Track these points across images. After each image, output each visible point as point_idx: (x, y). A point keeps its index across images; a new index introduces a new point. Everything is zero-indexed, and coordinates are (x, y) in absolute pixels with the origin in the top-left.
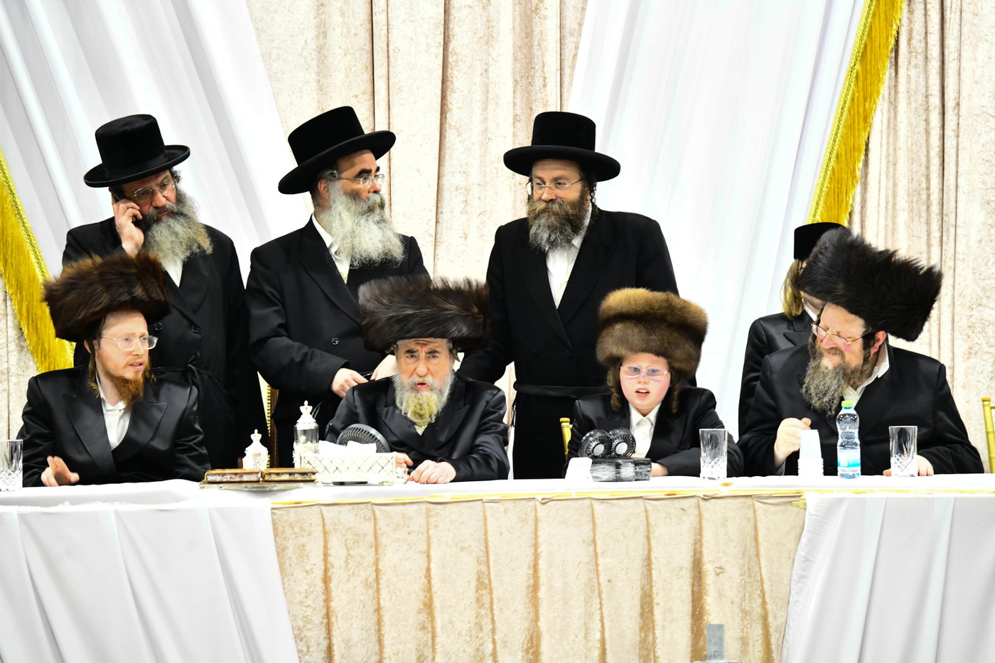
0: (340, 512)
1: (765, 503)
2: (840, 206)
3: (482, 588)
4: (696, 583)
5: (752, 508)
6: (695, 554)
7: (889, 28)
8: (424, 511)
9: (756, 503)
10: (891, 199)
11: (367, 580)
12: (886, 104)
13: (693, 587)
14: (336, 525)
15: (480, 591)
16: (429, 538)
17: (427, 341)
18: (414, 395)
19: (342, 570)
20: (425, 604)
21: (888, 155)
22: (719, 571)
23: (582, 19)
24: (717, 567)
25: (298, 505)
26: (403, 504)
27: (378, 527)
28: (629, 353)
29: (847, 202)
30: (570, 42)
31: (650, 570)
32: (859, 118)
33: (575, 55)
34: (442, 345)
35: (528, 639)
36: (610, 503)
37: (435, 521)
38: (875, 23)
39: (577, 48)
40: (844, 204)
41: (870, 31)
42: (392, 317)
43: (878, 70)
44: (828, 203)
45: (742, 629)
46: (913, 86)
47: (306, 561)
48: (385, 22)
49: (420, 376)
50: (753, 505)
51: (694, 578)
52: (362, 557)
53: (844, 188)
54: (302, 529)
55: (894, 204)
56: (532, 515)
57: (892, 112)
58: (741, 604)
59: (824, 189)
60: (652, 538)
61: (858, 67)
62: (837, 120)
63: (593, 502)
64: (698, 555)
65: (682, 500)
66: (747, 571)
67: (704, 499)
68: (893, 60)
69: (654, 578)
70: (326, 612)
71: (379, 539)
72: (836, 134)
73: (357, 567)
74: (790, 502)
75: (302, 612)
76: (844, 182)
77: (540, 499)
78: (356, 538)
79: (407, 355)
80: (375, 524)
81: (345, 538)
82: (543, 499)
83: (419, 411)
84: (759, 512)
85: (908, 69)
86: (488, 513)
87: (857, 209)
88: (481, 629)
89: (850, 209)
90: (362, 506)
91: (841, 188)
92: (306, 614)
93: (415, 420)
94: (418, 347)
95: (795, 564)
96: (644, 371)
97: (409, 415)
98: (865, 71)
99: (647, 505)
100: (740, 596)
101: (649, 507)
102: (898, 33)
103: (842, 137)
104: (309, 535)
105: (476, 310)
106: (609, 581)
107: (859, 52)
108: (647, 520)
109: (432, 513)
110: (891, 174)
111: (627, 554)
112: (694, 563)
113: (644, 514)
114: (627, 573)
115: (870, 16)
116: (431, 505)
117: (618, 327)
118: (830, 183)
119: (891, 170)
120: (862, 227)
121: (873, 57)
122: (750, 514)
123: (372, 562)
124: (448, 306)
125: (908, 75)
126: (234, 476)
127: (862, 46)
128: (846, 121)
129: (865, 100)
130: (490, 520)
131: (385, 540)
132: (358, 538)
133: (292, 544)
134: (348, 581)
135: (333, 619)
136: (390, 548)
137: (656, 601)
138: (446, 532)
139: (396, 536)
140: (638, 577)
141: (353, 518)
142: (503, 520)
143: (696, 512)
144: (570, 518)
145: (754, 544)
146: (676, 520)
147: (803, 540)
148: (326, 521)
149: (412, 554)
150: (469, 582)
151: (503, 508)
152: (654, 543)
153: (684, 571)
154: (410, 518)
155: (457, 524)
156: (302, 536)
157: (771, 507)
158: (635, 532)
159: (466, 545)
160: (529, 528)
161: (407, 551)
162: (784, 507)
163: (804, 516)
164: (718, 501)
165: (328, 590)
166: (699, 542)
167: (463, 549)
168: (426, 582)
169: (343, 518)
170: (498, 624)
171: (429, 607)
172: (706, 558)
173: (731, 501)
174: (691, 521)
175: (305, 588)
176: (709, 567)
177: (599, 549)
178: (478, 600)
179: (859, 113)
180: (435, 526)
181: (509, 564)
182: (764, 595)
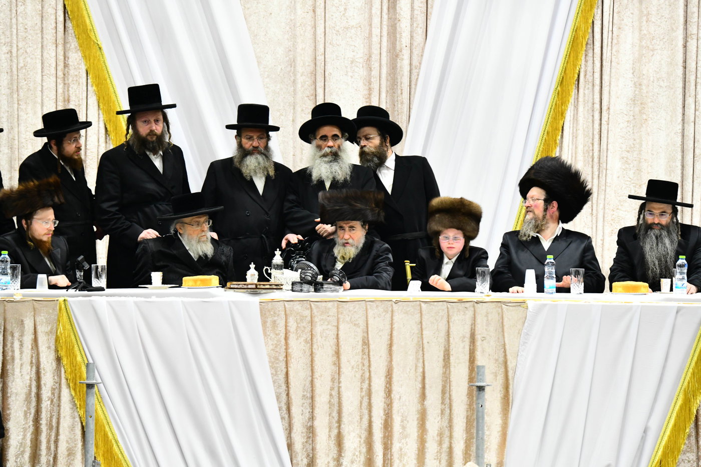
0: (294, 305)
1: (507, 305)
4: (472, 345)
5: (501, 308)
6: (471, 330)
7: (575, 69)
8: (336, 305)
9: (503, 305)
10: (574, 155)
11: (306, 339)
12: (573, 107)
13: (470, 347)
14: (292, 311)
15: (364, 346)
16: (338, 319)
17: (350, 222)
18: (343, 248)
19: (294, 334)
20: (335, 352)
21: (573, 133)
22: (483, 339)
23: (421, 60)
24: (482, 337)
25: (273, 301)
26: (326, 301)
27: (313, 313)
28: (443, 229)
30: (414, 71)
31: (449, 338)
32: (559, 114)
33: (417, 79)
35: (387, 370)
36: (429, 304)
37: (341, 310)
38: (568, 66)
39: (418, 75)
41: (565, 70)
43: (569, 89)
46: (586, 99)
47: (276, 329)
48: (323, 60)
49: (346, 239)
50: (501, 306)
51: (471, 342)
52: (304, 328)
53: (551, 149)
54: (275, 313)
55: (576, 158)
56: (390, 309)
57: (576, 111)
58: (494, 356)
60: (450, 321)
61: (559, 88)
63: (421, 303)
64: (473, 331)
65: (466, 303)
66: (498, 339)
67: (476, 303)
68: (577, 85)
69: (451, 342)
70: (286, 354)
71: (313, 319)
73: (302, 333)
74: (520, 305)
75: (274, 354)
76: (551, 146)
77: (394, 301)
79: (340, 229)
80: (311, 311)
81: (296, 318)
82: (396, 301)
83: (344, 257)
84: (504, 310)
85: (584, 90)
86: (369, 307)
88: (364, 365)
90: (305, 302)
92: (276, 355)
93: (341, 261)
94: (344, 225)
95: (521, 336)
96: (451, 238)
97: (339, 258)
98: (562, 90)
100: (494, 352)
101: (449, 306)
102: (579, 71)
103: (550, 123)
104: (278, 316)
105: (373, 206)
106: (428, 343)
107: (559, 81)
108: (448, 312)
109: (340, 306)
110: (574, 142)
111: (438, 329)
112: (471, 335)
113: (446, 309)
114: (437, 339)
116: (339, 303)
117: (437, 216)
118: (543, 146)
119: (575, 140)
121: (566, 83)
122: (501, 310)
123: (309, 330)
125: (584, 93)
126: (244, 285)
127: (561, 78)
128: (552, 115)
129: (562, 105)
130: (369, 311)
131: (316, 319)
132: (303, 318)
133: (269, 320)
134: (297, 339)
135: (289, 358)
136: (318, 323)
137: (451, 353)
138: (347, 316)
139: (322, 318)
140: (442, 340)
141: (300, 308)
142: (376, 310)
143: (473, 309)
144: (409, 311)
145: (501, 326)
146: (463, 313)
147: (526, 324)
148: (287, 309)
149: (329, 327)
150: (358, 341)
151: (375, 306)
152: (451, 324)
153: (466, 338)
154: (329, 309)
155: (352, 312)
156: (275, 316)
157: (511, 308)
158: (442, 319)
159: (357, 323)
160: (389, 315)
161: (327, 325)
162: (517, 308)
163: (527, 312)
164: (484, 304)
165: (287, 344)
166: (474, 324)
167: (355, 325)
168: (336, 341)
169: (295, 308)
170: (372, 362)
171: (338, 353)
172: (477, 333)
173: (490, 304)
174: (470, 313)
175: (276, 342)
176: (478, 337)
177: (424, 327)
178: (363, 351)
179: (559, 111)
180: (342, 313)
181: (378, 333)
182: (505, 352)
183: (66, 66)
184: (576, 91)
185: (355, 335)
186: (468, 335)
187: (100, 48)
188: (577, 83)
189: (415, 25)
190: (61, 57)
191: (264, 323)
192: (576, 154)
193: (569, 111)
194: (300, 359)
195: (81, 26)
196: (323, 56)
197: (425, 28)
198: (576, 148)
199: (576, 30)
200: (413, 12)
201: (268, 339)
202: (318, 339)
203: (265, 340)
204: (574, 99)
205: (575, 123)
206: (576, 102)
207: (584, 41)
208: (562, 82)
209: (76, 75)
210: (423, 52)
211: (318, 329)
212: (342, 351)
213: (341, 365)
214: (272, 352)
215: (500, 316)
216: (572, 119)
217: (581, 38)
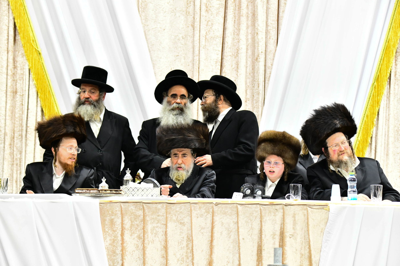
0: (129, 206)
1: (312, 208)
2: (367, 135)
3: (189, 241)
4: (281, 241)
5: (306, 210)
6: (281, 229)
7: (387, 70)
8: (165, 206)
9: (308, 208)
10: (387, 133)
11: (140, 235)
12: (386, 98)
13: (280, 243)
14: (127, 211)
15: (188, 242)
16: (167, 218)
17: (183, 150)
18: (177, 172)
19: (129, 231)
20: (164, 247)
21: (386, 117)
22: (291, 236)
23: (273, 63)
24: (290, 235)
25: (111, 202)
26: (156, 203)
27: (145, 213)
28: (267, 155)
29: (370, 133)
30: (268, 71)
31: (261, 236)
32: (375, 102)
33: (270, 76)
34: (188, 151)
35: (208, 263)
36: (245, 206)
37: (169, 211)
38: (382, 68)
39: (270, 73)
40: (369, 134)
41: (380, 70)
42: (167, 140)
43: (383, 85)
44: (363, 133)
45: (301, 262)
46: (396, 92)
47: (113, 226)
48: (198, 60)
49: (179, 164)
50: (307, 209)
51: (280, 239)
52: (138, 226)
53: (369, 128)
54: (112, 212)
55: (388, 135)
56: (211, 210)
57: (388, 101)
58: (300, 251)
59: (362, 128)
60: (262, 221)
61: (376, 84)
62: (367, 103)
63: (238, 205)
64: (282, 230)
65: (276, 206)
66: (303, 237)
67: (285, 205)
68: (389, 82)
69: (263, 239)
70: (121, 249)
71: (145, 218)
72: (367, 108)
73: (135, 230)
74: (323, 208)
75: (111, 248)
76: (369, 126)
77: (215, 203)
78: (135, 217)
79: (174, 156)
80: (144, 211)
81: (131, 217)
82: (216, 203)
83: (178, 178)
84: (309, 211)
85: (394, 86)
86: (193, 208)
87: (374, 136)
88: (188, 258)
89: (371, 136)
90: (139, 203)
91: (368, 128)
92: (113, 249)
93: (176, 182)
94: (178, 153)
95: (324, 234)
96: (273, 163)
97: (174, 180)
98: (378, 85)
99: (261, 207)
100: (300, 247)
101: (262, 208)
102: (391, 72)
103: (369, 109)
104: (115, 215)
105: (202, 137)
106: (243, 239)
107: (376, 78)
108: (261, 214)
109: (168, 208)
110: (387, 124)
111: (252, 228)
112: (280, 233)
113: (260, 211)
114: (251, 236)
115: (380, 65)
116: (168, 204)
117: (263, 144)
118: (364, 126)
119: (387, 122)
120: (376, 143)
121: (381, 80)
122: (306, 212)
123: (142, 228)
124: (190, 135)
125: (394, 88)
126: (87, 191)
127: (377, 76)
128: (370, 103)
129: (378, 96)
130: (193, 211)
131: (148, 218)
132: (136, 217)
133: (108, 218)
134: (131, 235)
135: (124, 251)
136: (149, 222)
137: (263, 248)
138: (174, 216)
139: (152, 217)
140: (256, 238)
141: (134, 209)
142: (199, 211)
143: (282, 211)
144: (227, 212)
145: (307, 226)
146: (273, 214)
147: (328, 224)
148: (123, 209)
149: (159, 225)
150: (183, 237)
151: (198, 207)
152: (263, 224)
153: (276, 236)
154: (159, 209)
155: (179, 212)
156: (112, 215)
157: (315, 210)
158: (255, 219)
159: (183, 221)
160: (210, 216)
161: (157, 223)
162: (320, 210)
163: (329, 214)
164: (292, 206)
165: (123, 239)
166: (283, 224)
167: (181, 223)
168: (165, 237)
169: (130, 208)
170: (195, 256)
171: (166, 248)
172: (285, 231)
173: (297, 206)
174: (280, 215)
175: (113, 238)
176: (287, 234)
177: (240, 225)
178: (187, 246)
179: (375, 100)
180: (170, 213)
181: (200, 230)
182: (310, 248)
183: (15, 67)
184: (388, 86)
185: (181, 232)
186: (278, 233)
187: (40, 54)
188: (389, 80)
189: (268, 37)
190: (11, 61)
191: (103, 221)
192: (388, 132)
193: (383, 100)
194: (133, 252)
195: (26, 38)
196: (198, 56)
197: (276, 39)
198: (388, 128)
199: (388, 42)
200: (268, 28)
201: (107, 235)
202: (150, 236)
203: (104, 236)
204: (387, 92)
205: (388, 110)
206: (388, 94)
207: (394, 49)
208: (377, 79)
209: (22, 74)
210: (274, 56)
211: (149, 227)
212: (169, 245)
213: (168, 258)
214: (110, 246)
215: (306, 217)
216: (385, 106)
217: (392, 47)
